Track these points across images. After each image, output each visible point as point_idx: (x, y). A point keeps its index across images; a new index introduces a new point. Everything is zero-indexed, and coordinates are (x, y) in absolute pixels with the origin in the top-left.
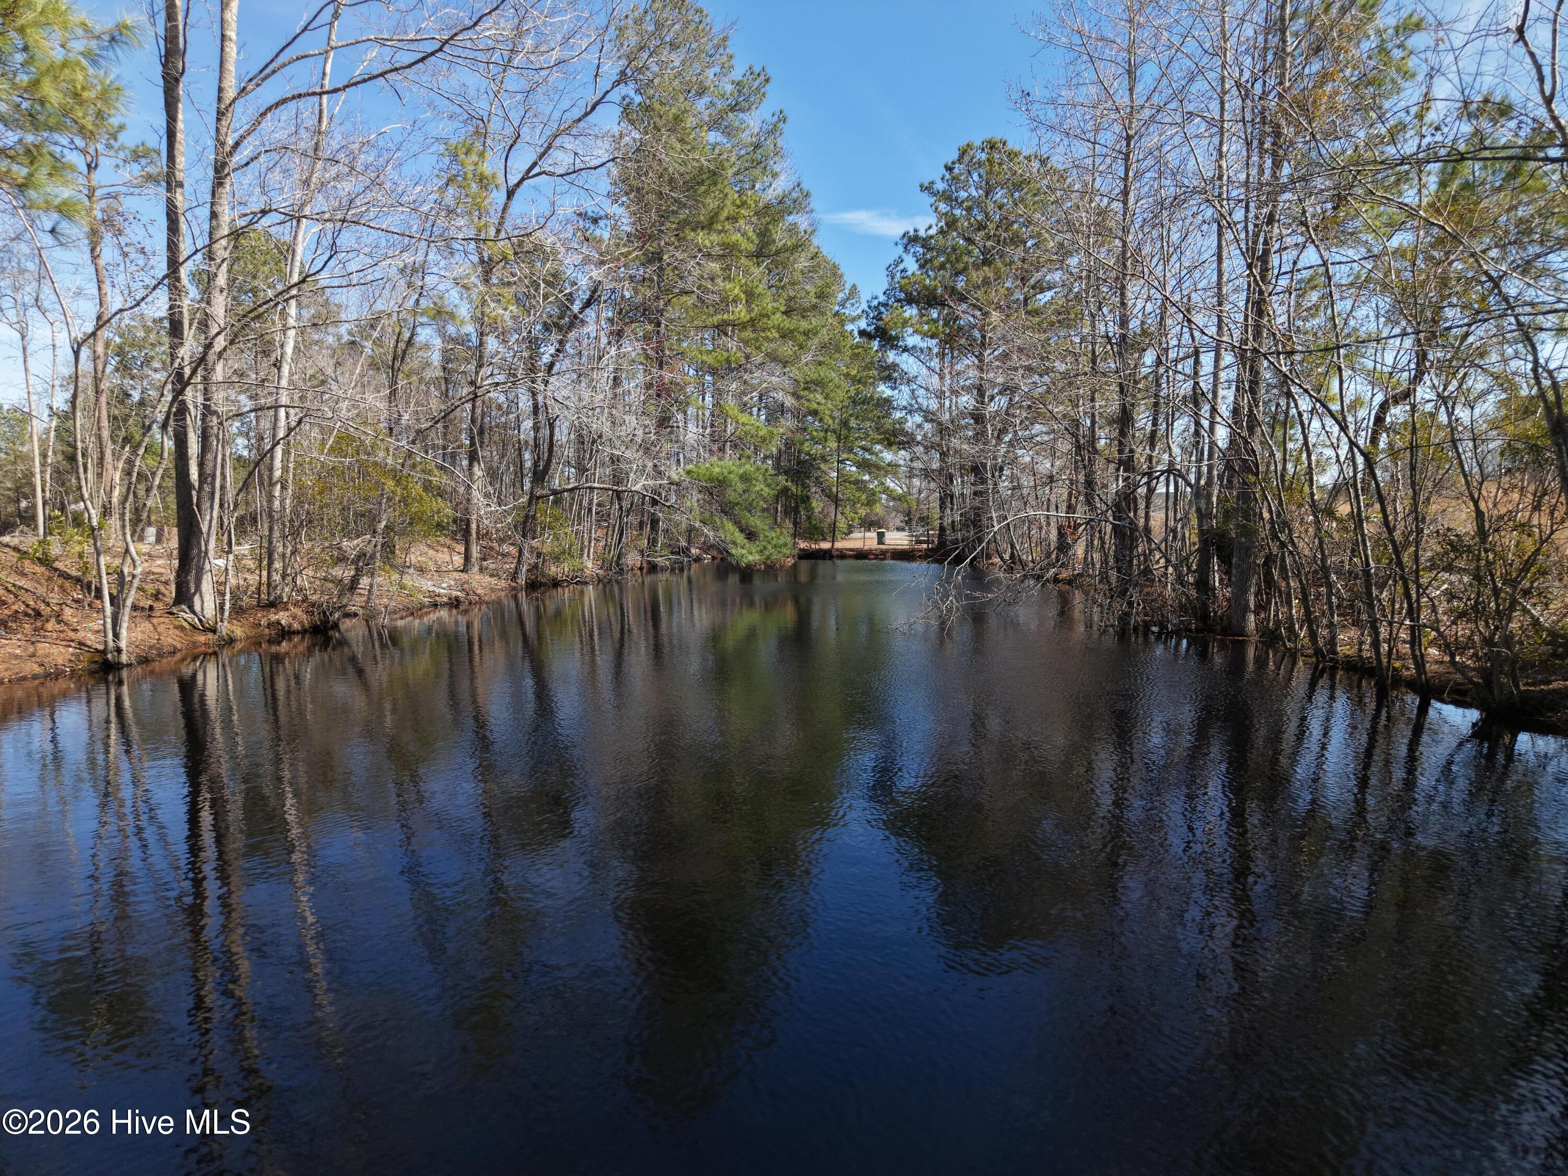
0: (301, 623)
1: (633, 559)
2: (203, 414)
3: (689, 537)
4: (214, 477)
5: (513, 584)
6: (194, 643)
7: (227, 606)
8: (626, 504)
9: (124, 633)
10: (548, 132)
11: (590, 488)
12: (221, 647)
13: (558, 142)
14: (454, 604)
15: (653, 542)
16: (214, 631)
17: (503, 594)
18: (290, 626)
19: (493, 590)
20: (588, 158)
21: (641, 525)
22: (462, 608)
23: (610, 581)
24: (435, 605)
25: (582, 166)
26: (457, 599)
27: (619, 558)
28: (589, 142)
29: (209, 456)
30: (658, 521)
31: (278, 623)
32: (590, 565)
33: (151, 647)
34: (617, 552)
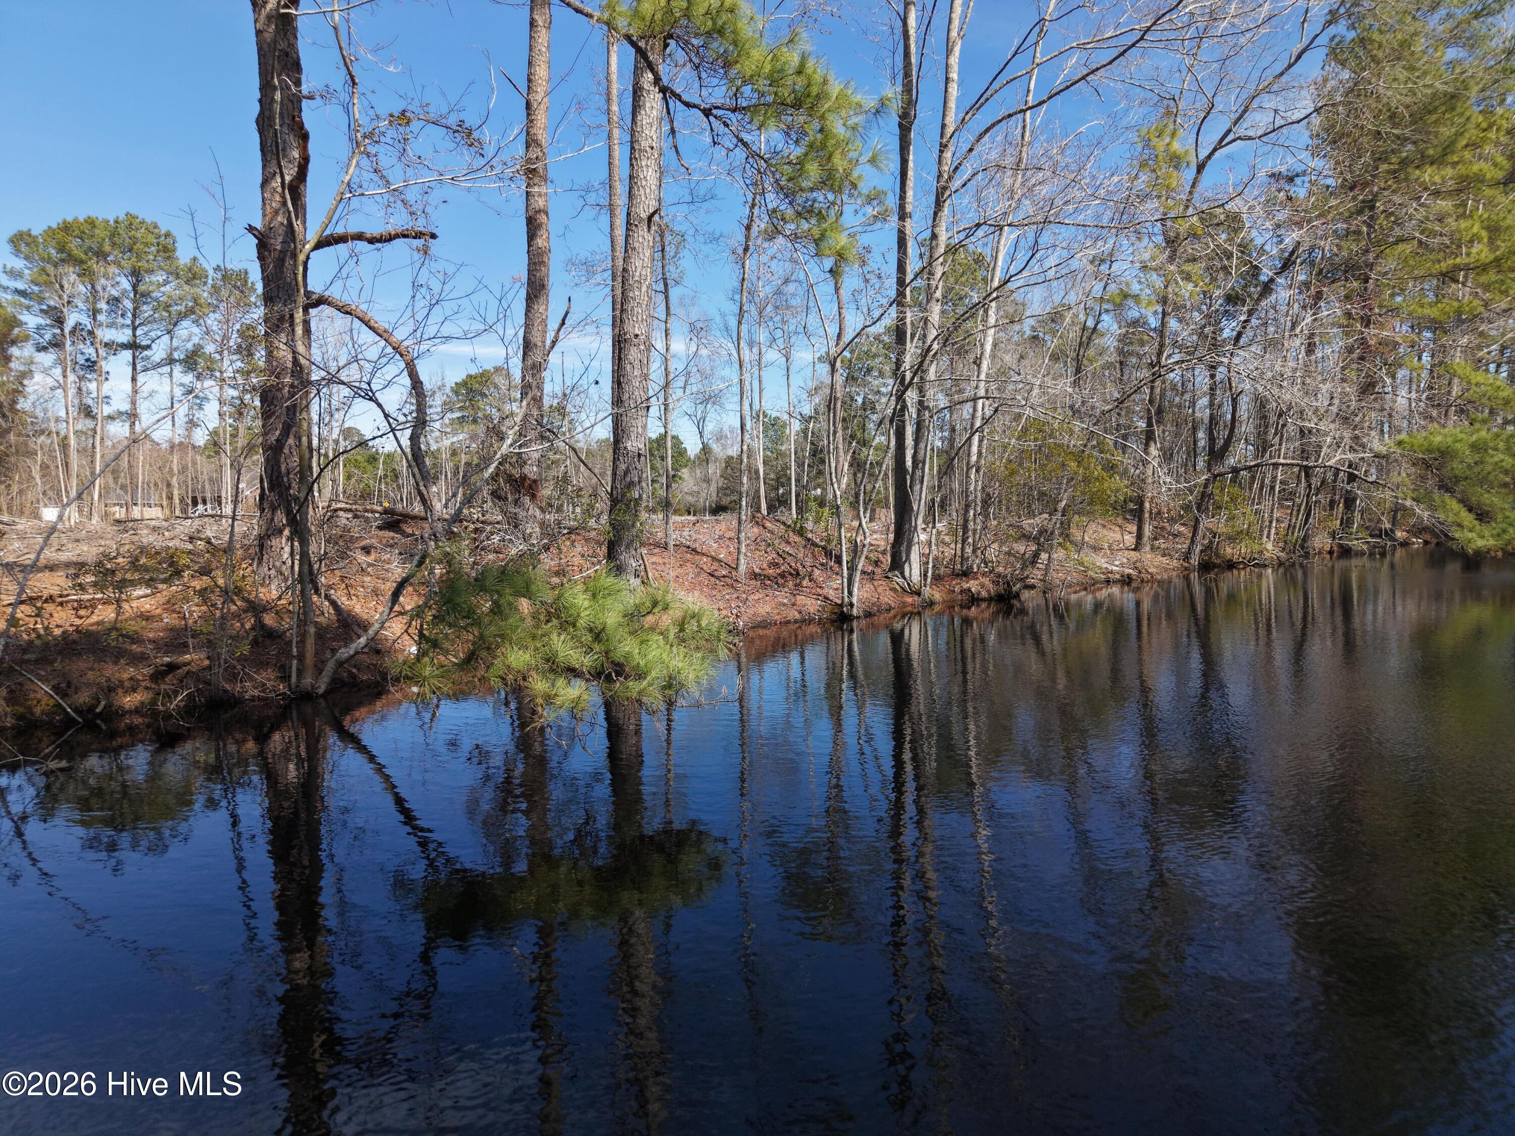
0: (988, 591)
1: (1321, 541)
2: (919, 410)
3: (1394, 517)
4: (924, 463)
5: (1186, 564)
6: (904, 603)
7: (930, 574)
8: (1315, 482)
9: (855, 590)
10: (1244, 96)
11: (1274, 464)
12: (924, 608)
13: (1255, 104)
14: (1127, 581)
15: (1346, 523)
16: (918, 594)
17: (1174, 573)
18: (979, 593)
19: (1166, 570)
20: (1289, 113)
21: (1332, 504)
22: (1134, 585)
23: (1293, 565)
24: (1108, 582)
25: (1283, 122)
26: (1129, 576)
27: (1304, 540)
28: (1291, 95)
29: (922, 445)
30: (1354, 500)
31: (969, 590)
32: (1270, 546)
33: (873, 604)
34: (1302, 534)
